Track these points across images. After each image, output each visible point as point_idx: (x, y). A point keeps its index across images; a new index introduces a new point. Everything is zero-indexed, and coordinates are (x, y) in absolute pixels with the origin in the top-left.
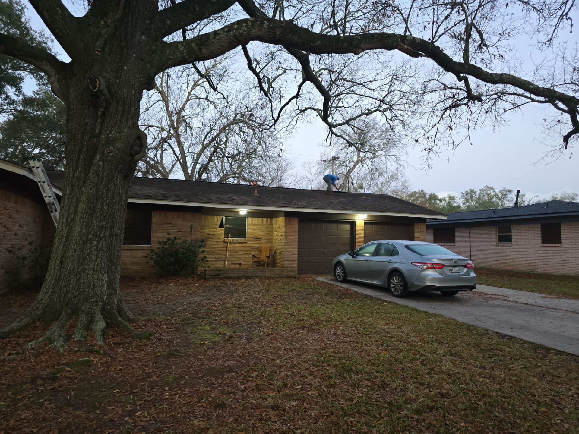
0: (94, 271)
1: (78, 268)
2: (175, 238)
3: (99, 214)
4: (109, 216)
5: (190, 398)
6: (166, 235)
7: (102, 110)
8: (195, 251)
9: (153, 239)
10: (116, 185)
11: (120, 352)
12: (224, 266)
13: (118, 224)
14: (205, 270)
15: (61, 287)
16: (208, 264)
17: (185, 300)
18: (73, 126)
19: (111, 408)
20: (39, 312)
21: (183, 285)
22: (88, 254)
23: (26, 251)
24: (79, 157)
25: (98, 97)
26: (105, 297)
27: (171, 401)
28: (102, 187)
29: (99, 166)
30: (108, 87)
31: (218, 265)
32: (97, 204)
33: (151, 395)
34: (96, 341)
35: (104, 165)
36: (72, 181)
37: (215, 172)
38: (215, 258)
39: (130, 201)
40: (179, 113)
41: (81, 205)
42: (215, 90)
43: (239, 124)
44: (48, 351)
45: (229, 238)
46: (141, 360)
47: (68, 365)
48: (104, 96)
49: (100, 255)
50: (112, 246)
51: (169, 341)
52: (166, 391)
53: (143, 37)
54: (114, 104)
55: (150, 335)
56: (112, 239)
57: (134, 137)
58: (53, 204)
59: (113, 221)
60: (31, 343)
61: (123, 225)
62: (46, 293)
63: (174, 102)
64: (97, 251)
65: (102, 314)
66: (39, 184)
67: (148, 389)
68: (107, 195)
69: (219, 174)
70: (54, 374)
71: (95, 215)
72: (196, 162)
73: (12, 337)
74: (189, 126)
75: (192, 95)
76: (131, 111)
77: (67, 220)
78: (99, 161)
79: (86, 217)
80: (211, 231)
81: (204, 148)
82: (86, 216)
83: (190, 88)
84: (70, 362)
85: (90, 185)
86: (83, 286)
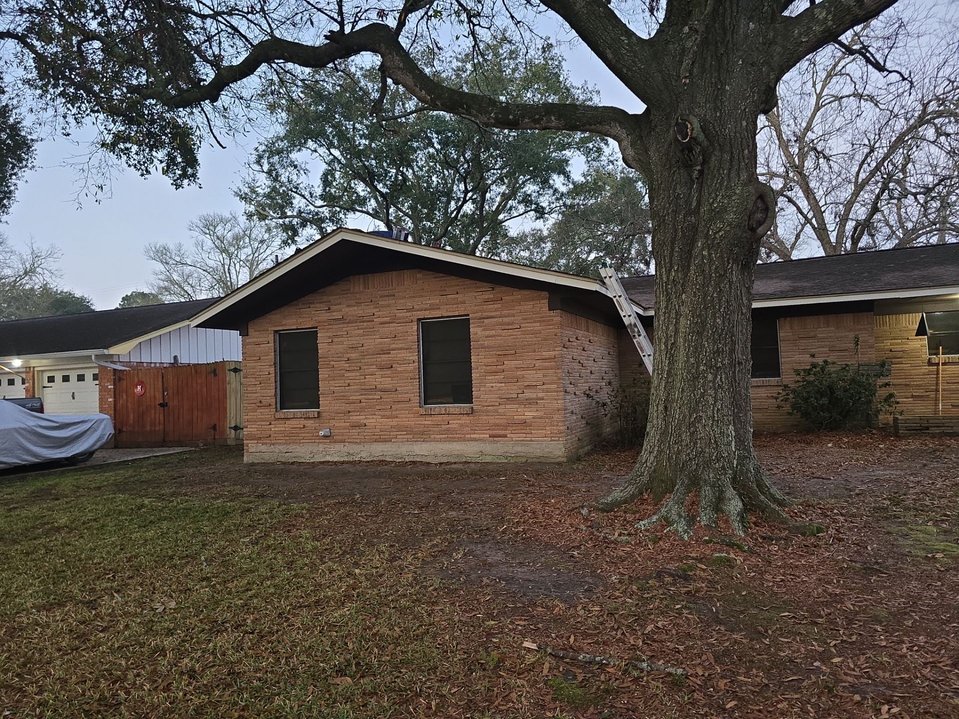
0: (713, 421)
1: (690, 416)
2: (825, 362)
3: (710, 332)
4: (726, 334)
5: (934, 655)
6: (807, 358)
7: (699, 168)
8: (870, 384)
9: (783, 367)
10: (731, 283)
11: (774, 553)
12: (936, 411)
13: (740, 345)
14: (895, 419)
15: (669, 444)
16: (899, 407)
17: (865, 473)
18: (660, 204)
19: (787, 640)
20: (645, 479)
21: (854, 447)
22: (703, 395)
23: (604, 396)
24: (673, 249)
25: (690, 150)
26: (735, 462)
27: (895, 652)
28: (710, 289)
29: (703, 257)
30: (703, 129)
31: (922, 409)
32: (706, 317)
33: (852, 635)
34: (732, 530)
35: (710, 254)
36: (666, 286)
37: (886, 230)
38: (913, 396)
39: (756, 305)
40: (800, 139)
41: (682, 321)
42: (880, 68)
43: (936, 121)
44: (667, 536)
45: (941, 356)
46: (815, 571)
47: (700, 560)
48: (700, 145)
49: (720, 396)
50: (736, 381)
51: (858, 545)
52: (877, 634)
53: (752, 25)
54: (716, 153)
55: (819, 530)
56: (735, 370)
57: (754, 198)
58: (635, 325)
59: (732, 340)
60: (644, 522)
61: (749, 345)
62: (650, 452)
63: (792, 122)
64: (715, 389)
65: (734, 489)
66: (615, 300)
67: (842, 623)
68: (720, 300)
69: (894, 232)
70: (685, 571)
71: (705, 333)
72: (843, 220)
73: (617, 511)
74: (825, 157)
75: (825, 97)
76: (743, 157)
77: (666, 346)
78: (703, 249)
79: (692, 339)
80: (898, 344)
81: (860, 187)
82: (692, 336)
83: (819, 87)
84: (702, 556)
85: (692, 289)
86: (701, 443)
